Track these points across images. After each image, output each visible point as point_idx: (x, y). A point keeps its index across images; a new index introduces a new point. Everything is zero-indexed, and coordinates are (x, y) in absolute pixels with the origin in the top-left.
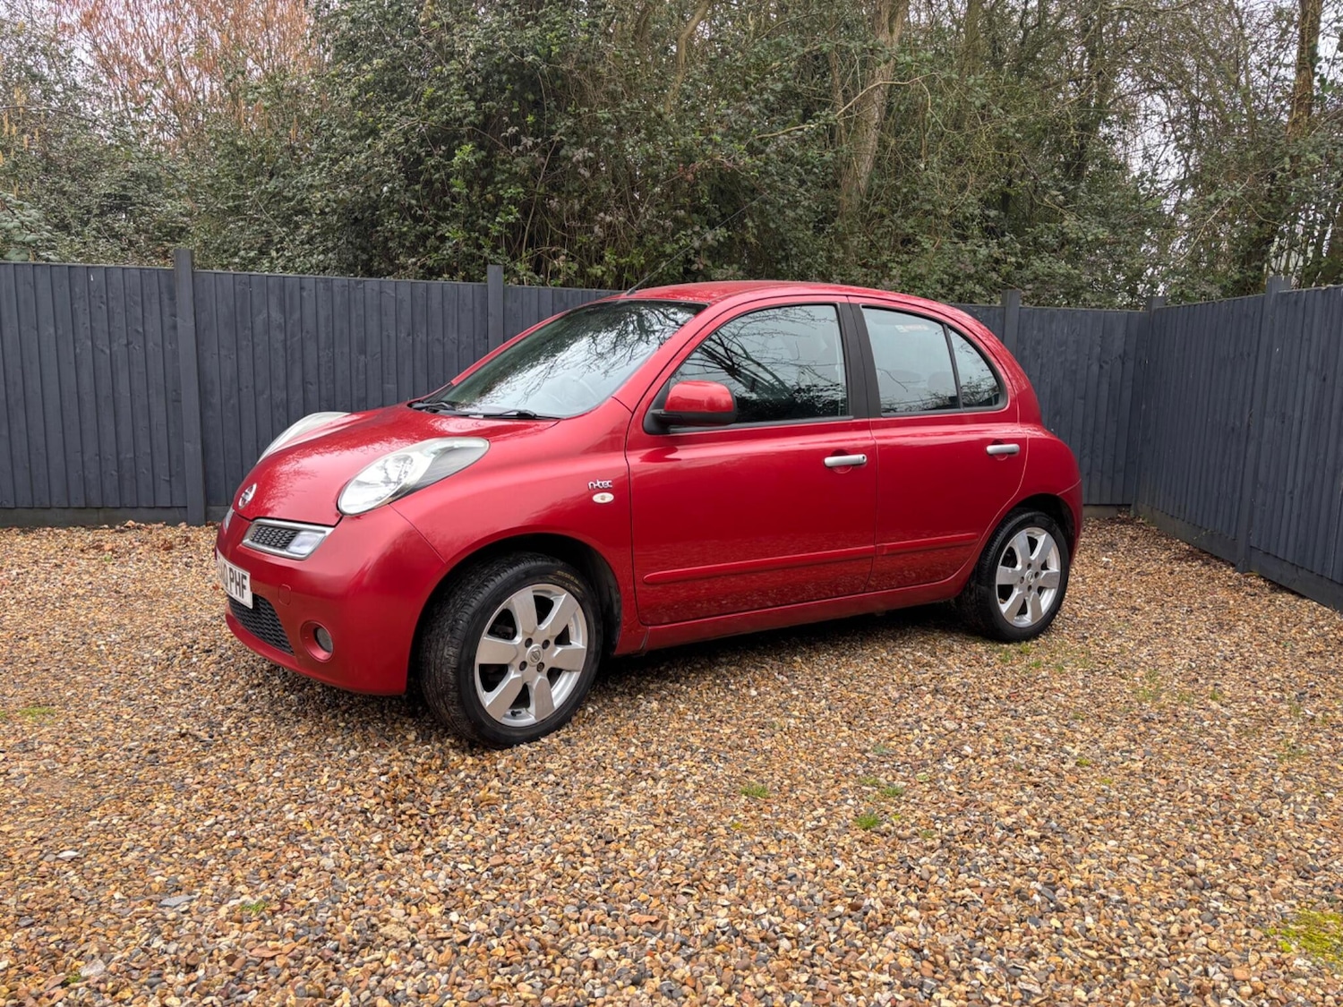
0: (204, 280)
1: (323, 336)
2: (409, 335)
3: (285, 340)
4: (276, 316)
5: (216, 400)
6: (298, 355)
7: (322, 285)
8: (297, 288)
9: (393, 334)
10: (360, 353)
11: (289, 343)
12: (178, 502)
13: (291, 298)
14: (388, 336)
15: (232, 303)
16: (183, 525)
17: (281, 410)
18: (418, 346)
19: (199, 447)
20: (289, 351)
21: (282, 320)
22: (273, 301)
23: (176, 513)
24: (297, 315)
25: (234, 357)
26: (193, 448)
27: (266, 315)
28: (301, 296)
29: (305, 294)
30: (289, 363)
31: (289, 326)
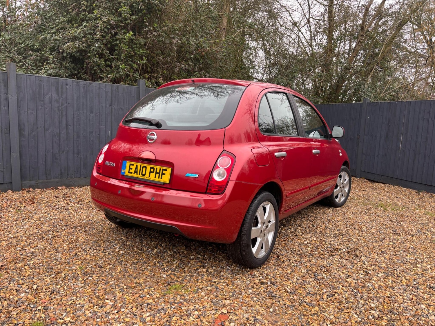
0: (21, 78)
1: (75, 105)
2: (110, 106)
3: (59, 106)
4: (55, 96)
5: (26, 133)
6: (64, 113)
7: (75, 83)
8: (64, 84)
9: (104, 105)
10: (91, 113)
11: (60, 108)
12: (8, 181)
13: (62, 88)
14: (102, 106)
15: (35, 89)
16: (10, 192)
17: (56, 137)
18: (113, 110)
19: (19, 155)
20: (60, 111)
21: (58, 98)
22: (53, 89)
23: (5, 186)
24: (64, 96)
25: (35, 113)
26: (15, 155)
27: (50, 95)
28: (66, 87)
29: (68, 87)
30: (60, 117)
31: (61, 101)
